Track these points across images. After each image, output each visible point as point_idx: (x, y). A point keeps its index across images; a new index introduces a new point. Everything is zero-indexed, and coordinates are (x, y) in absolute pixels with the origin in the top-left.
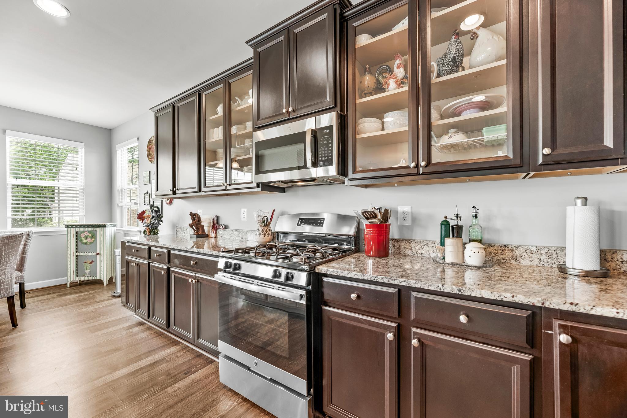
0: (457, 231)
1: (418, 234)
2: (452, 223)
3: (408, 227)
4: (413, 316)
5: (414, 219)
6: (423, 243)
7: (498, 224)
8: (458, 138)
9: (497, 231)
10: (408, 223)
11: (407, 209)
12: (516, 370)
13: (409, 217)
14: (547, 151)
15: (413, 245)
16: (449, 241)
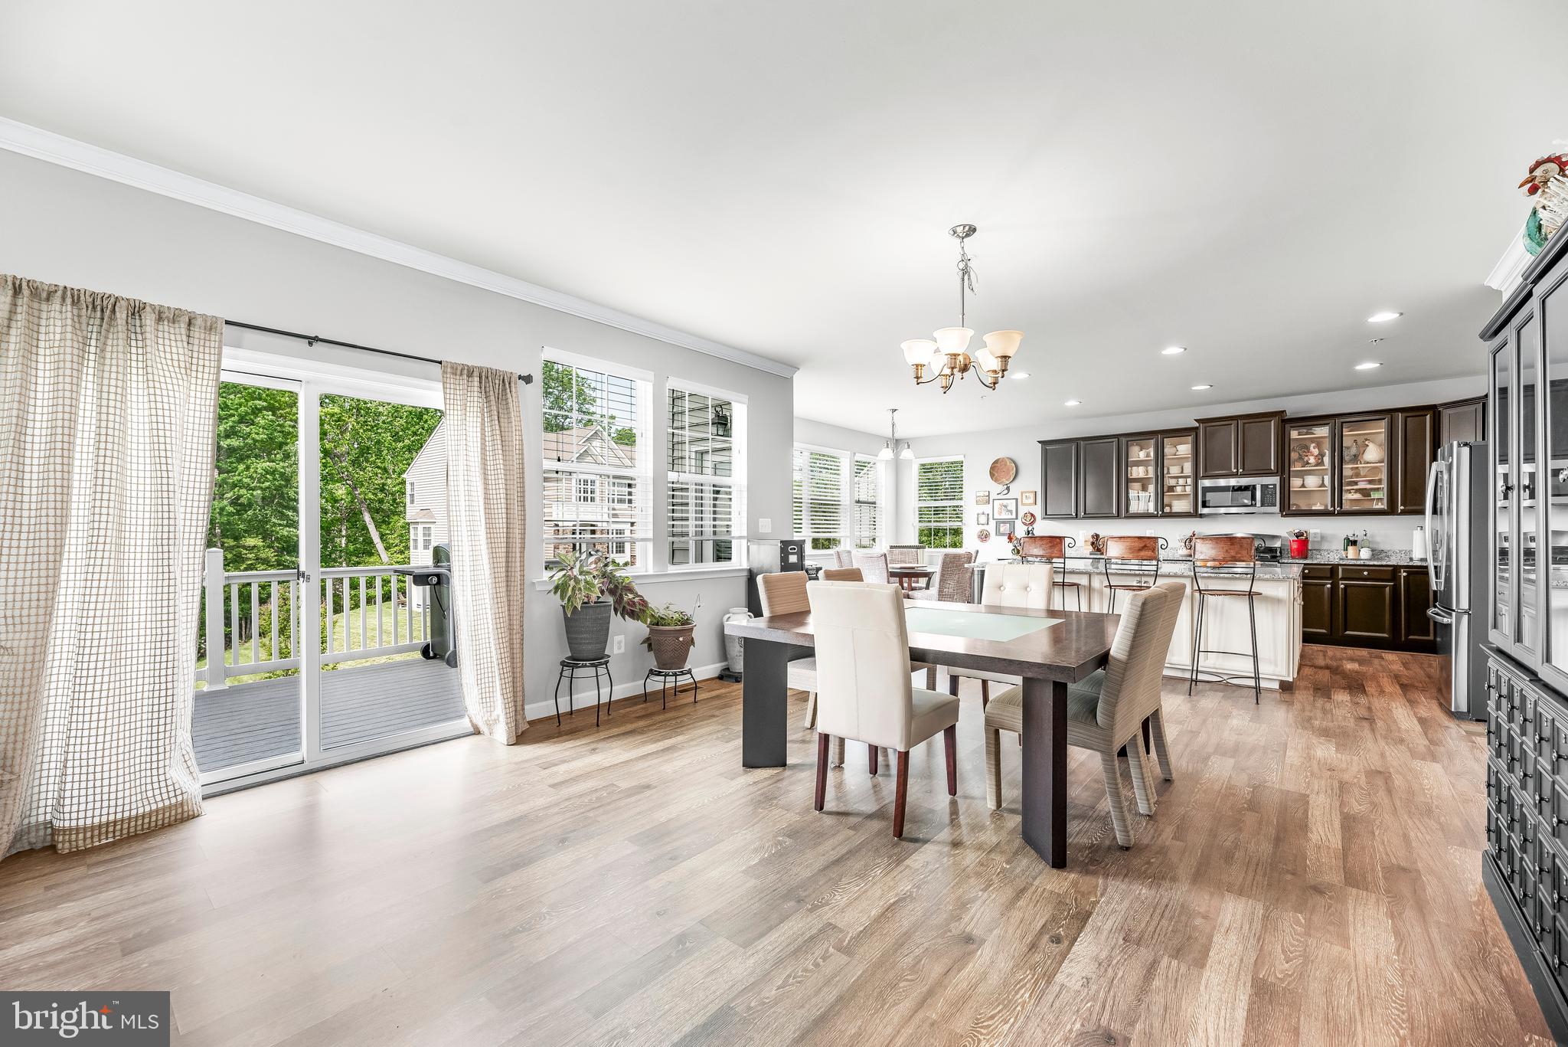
0: (1354, 543)
1: (1325, 546)
2: (1351, 539)
3: (1318, 542)
4: (1340, 576)
5: (1323, 538)
6: (1329, 551)
7: (1378, 539)
8: (1358, 496)
9: (1378, 543)
10: (1319, 539)
11: (1318, 531)
12: (1388, 589)
13: (1319, 536)
14: (1402, 508)
15: (1322, 552)
16: (1350, 548)
